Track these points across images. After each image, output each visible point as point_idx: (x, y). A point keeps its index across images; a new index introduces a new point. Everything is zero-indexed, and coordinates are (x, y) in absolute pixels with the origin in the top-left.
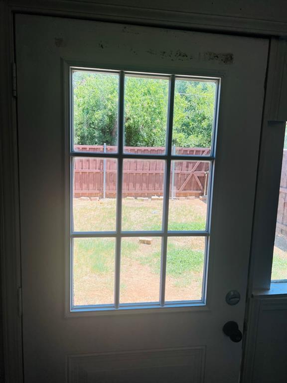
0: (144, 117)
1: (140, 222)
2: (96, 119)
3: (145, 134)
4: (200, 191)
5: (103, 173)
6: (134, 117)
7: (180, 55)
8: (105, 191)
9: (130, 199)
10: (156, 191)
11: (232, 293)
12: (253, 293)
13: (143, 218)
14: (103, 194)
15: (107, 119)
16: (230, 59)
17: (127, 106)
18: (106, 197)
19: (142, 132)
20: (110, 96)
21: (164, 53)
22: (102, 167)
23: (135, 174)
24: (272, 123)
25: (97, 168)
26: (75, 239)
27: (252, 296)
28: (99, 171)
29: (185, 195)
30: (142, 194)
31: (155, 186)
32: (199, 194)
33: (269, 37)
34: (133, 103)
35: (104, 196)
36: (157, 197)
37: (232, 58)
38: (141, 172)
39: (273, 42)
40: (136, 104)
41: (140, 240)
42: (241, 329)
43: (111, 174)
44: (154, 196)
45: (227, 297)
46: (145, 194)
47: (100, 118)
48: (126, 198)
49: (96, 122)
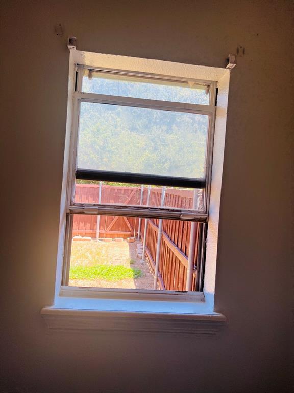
4: (129, 233)
10: (80, 231)
29: (113, 236)
31: (79, 226)
32: (128, 235)
44: (78, 236)
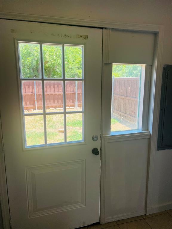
0: (57, 60)
1: (59, 122)
2: (28, 62)
3: (59, 71)
5: (35, 95)
6: (52, 60)
7: (65, 36)
8: (36, 105)
9: (52, 110)
11: (95, 136)
12: (104, 136)
13: (60, 119)
14: (35, 107)
15: (34, 62)
16: (87, 37)
17: (47, 54)
18: (37, 109)
19: (57, 70)
20: (35, 48)
21: (59, 35)
22: (33, 91)
23: (54, 95)
24: (106, 64)
25: (31, 92)
26: (25, 117)
27: (103, 137)
28: (32, 94)
30: (59, 106)
33: (102, 28)
34: (50, 52)
35: (36, 108)
36: (69, 108)
37: (88, 37)
38: (58, 93)
39: (104, 30)
40: (52, 53)
41: (59, 131)
42: (99, 151)
43: (40, 95)
45: (93, 137)
46: (61, 106)
47: (30, 62)
48: (49, 109)
49: (28, 64)
